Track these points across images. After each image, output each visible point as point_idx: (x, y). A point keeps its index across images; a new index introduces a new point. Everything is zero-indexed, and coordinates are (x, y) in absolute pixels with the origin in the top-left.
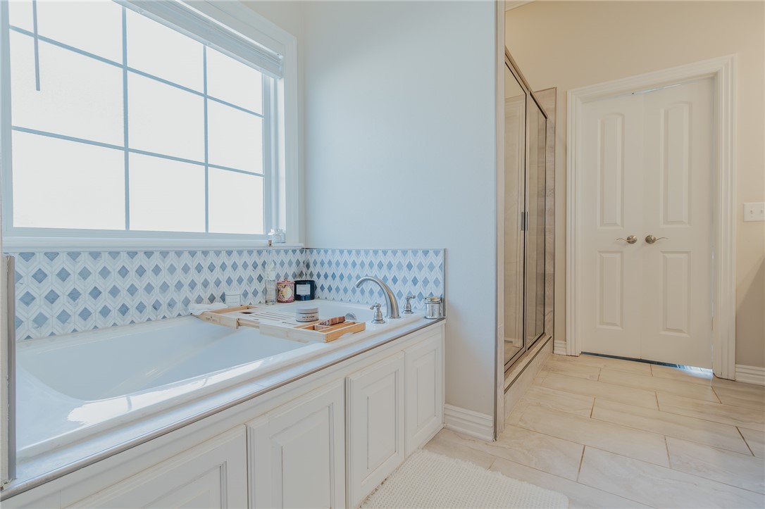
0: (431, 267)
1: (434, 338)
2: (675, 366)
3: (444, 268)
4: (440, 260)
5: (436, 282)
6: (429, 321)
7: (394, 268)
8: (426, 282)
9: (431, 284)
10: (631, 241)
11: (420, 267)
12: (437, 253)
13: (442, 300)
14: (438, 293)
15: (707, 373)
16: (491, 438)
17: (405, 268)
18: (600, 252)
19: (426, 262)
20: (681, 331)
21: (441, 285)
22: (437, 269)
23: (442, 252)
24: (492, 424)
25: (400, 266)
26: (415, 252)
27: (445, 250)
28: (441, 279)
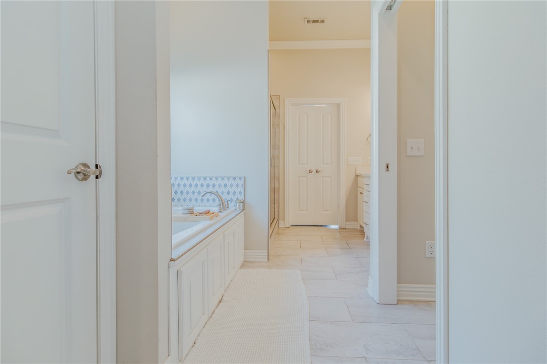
0: (237, 186)
1: (241, 219)
2: (326, 226)
3: (244, 186)
4: (242, 182)
5: (240, 193)
6: (238, 212)
7: (217, 186)
8: (234, 193)
9: (237, 194)
10: (310, 172)
11: (232, 186)
12: (240, 179)
13: (244, 202)
14: (241, 198)
15: (337, 227)
16: (267, 260)
17: (223, 186)
18: (299, 177)
19: (234, 183)
20: (328, 211)
21: (243, 194)
22: (240, 186)
23: (243, 178)
24: (267, 254)
25: (220, 186)
26: (229, 178)
27: (244, 177)
28: (242, 191)
